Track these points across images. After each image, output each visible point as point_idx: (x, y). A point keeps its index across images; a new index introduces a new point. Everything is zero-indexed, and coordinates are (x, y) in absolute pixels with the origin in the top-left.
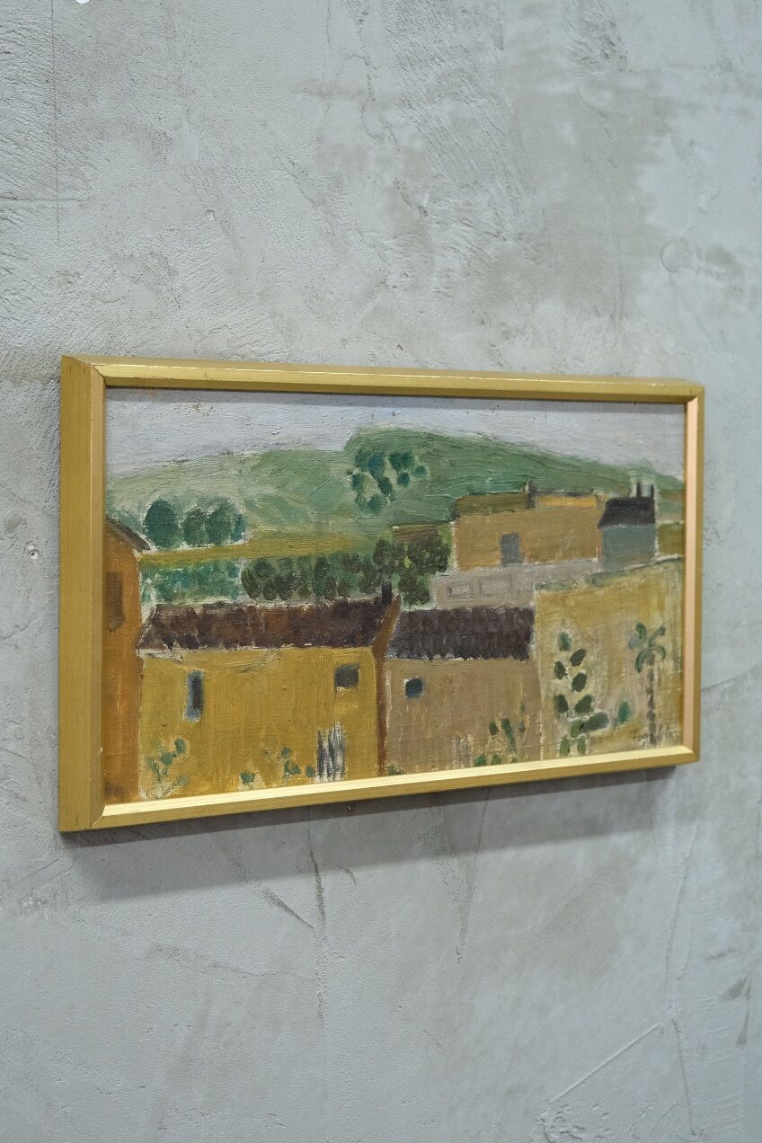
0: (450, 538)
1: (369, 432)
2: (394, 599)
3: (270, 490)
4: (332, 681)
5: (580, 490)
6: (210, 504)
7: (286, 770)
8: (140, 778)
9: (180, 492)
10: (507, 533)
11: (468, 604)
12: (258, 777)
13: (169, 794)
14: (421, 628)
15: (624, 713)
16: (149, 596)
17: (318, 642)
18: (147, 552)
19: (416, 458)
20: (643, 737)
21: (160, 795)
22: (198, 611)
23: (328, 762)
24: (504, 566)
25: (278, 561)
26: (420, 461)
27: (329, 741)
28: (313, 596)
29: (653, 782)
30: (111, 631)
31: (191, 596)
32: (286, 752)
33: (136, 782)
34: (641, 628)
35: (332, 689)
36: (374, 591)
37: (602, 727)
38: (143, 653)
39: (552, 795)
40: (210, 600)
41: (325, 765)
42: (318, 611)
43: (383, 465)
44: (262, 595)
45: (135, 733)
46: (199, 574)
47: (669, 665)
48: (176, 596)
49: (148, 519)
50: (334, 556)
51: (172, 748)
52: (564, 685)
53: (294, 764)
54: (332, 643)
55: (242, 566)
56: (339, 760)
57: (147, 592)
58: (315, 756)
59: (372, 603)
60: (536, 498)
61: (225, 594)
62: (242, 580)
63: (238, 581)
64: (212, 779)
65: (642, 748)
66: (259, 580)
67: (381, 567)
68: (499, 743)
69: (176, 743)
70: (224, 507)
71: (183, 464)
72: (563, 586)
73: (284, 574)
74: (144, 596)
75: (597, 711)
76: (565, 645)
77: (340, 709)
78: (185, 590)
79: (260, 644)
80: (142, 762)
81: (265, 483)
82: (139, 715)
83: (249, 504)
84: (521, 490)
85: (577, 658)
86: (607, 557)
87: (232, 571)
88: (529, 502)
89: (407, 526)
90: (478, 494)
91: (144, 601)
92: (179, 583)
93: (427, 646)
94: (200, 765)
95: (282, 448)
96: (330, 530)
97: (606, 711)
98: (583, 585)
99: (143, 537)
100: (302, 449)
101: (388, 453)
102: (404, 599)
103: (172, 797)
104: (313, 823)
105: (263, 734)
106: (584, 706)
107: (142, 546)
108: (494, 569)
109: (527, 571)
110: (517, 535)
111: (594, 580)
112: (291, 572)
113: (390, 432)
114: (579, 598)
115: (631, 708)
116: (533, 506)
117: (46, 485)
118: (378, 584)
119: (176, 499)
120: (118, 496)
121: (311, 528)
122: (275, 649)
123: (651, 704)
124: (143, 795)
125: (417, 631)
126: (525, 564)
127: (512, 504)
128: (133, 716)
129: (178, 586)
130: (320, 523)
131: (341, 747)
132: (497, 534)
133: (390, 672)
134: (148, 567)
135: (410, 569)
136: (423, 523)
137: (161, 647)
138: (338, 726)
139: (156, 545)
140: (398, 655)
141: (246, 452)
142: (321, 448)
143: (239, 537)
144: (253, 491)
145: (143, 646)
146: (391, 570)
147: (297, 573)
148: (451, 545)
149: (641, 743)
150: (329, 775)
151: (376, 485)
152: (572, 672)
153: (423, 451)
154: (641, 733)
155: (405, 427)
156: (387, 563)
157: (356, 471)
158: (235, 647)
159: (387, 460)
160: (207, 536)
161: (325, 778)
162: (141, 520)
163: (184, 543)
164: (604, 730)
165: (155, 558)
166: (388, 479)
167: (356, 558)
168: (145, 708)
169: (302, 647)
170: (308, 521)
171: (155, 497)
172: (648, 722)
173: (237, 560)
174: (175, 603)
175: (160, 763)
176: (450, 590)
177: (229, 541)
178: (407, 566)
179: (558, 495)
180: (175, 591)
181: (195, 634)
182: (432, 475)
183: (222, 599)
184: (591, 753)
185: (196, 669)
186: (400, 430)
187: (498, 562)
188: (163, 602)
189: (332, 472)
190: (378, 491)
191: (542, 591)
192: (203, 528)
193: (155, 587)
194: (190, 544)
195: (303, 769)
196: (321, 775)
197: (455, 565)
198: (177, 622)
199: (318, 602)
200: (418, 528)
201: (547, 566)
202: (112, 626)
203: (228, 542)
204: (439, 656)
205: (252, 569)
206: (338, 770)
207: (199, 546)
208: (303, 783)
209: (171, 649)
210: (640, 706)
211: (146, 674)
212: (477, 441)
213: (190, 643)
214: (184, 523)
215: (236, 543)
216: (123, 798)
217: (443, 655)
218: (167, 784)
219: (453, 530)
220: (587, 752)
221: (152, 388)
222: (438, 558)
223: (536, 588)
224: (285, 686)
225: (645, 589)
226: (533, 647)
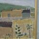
11: (3, 21)
15: (26, 34)
34: (28, 25)
47: (33, 29)
76: (17, 26)
85: (19, 28)
86: (23, 17)
88: (12, 10)
97: (23, 34)
98: (19, 20)
108: (7, 17)
109: (11, 18)
111: (21, 19)
127: (9, 10)
164: (23, 36)
179: (16, 9)
191: (13, 20)
210: (28, 34)
220: (20, 38)
225: (29, 20)
226: (12, 26)
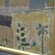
15: (34, 44)
24: (6, 7)
52: (19, 34)
75: (27, 42)
85: (22, 29)
106: (24, 40)
123: (42, 44)
132: (4, 0)
152: (21, 32)
154: (39, 50)
172: (41, 48)
223: (13, 12)
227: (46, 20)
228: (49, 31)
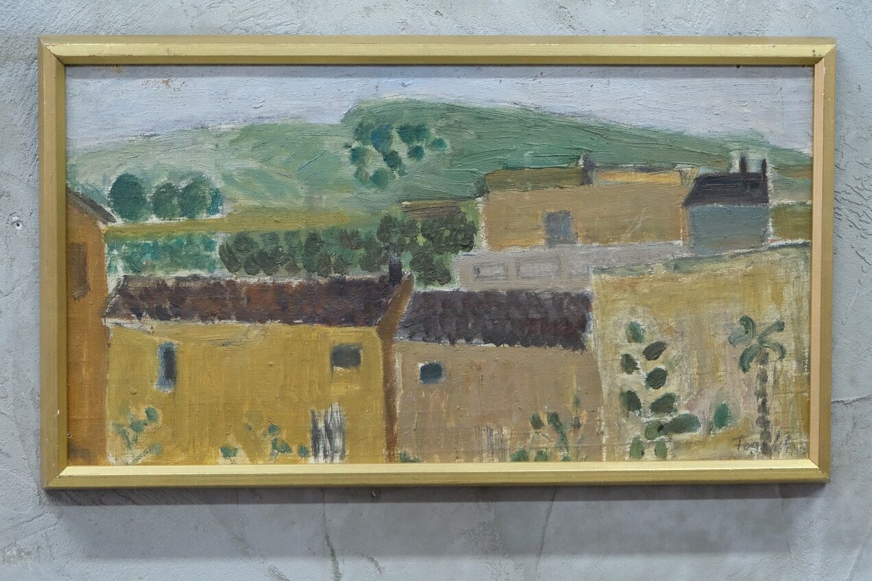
0: (476, 214)
1: (373, 104)
2: (405, 278)
3: (252, 164)
4: (327, 360)
5: (657, 165)
6: (182, 178)
7: (274, 447)
8: (109, 443)
9: (148, 166)
10: (553, 211)
11: (502, 286)
12: (241, 453)
13: (140, 461)
14: (440, 310)
15: (722, 416)
16: (116, 267)
17: (310, 319)
18: (113, 224)
19: (433, 131)
20: (752, 446)
21: (130, 461)
22: (170, 283)
23: (324, 443)
24: (550, 247)
25: (261, 236)
26: (437, 133)
27: (326, 422)
28: (303, 272)
29: (792, 500)
30: (75, 299)
31: (161, 268)
32: (272, 429)
33: (105, 446)
34: (747, 322)
35: (328, 369)
36: (379, 269)
37: (689, 431)
38: (109, 322)
39: (645, 502)
40: (183, 273)
41: (321, 446)
42: (310, 288)
43: (390, 138)
44: (242, 269)
45: (102, 398)
46: (171, 247)
47: (791, 366)
48: (145, 268)
49: (112, 193)
50: (330, 232)
51: (143, 416)
52: (635, 381)
53: (283, 441)
54: (327, 321)
55: (219, 240)
56: (338, 442)
57: (114, 264)
58: (309, 436)
59: (377, 281)
60: (593, 174)
61: (201, 268)
62: (220, 254)
63: (215, 255)
64: (187, 450)
65: (751, 457)
66: (239, 255)
67: (387, 244)
68: (546, 439)
69: (147, 412)
70: (198, 181)
71: (151, 139)
72: (631, 270)
73: (268, 250)
74: (110, 267)
75: (683, 412)
76: (635, 334)
77: (338, 390)
78: (155, 262)
79: (241, 318)
80: (110, 428)
81: (245, 157)
82: (106, 382)
83: (228, 178)
84: (572, 165)
85: (654, 352)
86: (696, 238)
87: (209, 245)
88: (584, 177)
89: (420, 202)
90: (513, 169)
91: (109, 271)
92: (148, 256)
93: (448, 329)
94: (173, 435)
95: (266, 122)
96: (323, 205)
97: (695, 413)
98: (660, 270)
99: (108, 209)
100: (290, 122)
101: (395, 126)
102: (418, 279)
103: (144, 464)
104: (328, 506)
105: (246, 409)
106: (663, 405)
107: (107, 218)
108: (537, 250)
109: (579, 254)
110: (568, 214)
111: (677, 266)
112: (277, 248)
113: (399, 103)
114: (655, 285)
115: (733, 412)
116: (589, 182)
117: (30, 159)
118: (384, 261)
119: (144, 173)
120: (81, 170)
121: (300, 203)
122: (258, 324)
123: (763, 408)
124: (111, 459)
125: (435, 313)
126: (579, 245)
127: (560, 179)
128: (100, 384)
129: (147, 259)
130: (312, 198)
131: (340, 429)
132: (540, 212)
133: (401, 355)
134: (115, 239)
135: (425, 247)
136: (440, 198)
137: (129, 317)
138: (336, 407)
139: (122, 217)
140: (411, 337)
141: (223, 126)
142: (313, 121)
143: (217, 211)
144: (233, 165)
145: (109, 315)
146: (401, 247)
147: (285, 248)
148: (478, 223)
149: (748, 453)
150: (325, 456)
151: (381, 158)
152: (645, 367)
153: (440, 123)
154: (749, 440)
155: (418, 98)
156: (395, 240)
157: (355, 145)
158: (213, 321)
159: (394, 133)
160: (179, 210)
161: (321, 459)
162: (106, 193)
163: (154, 216)
164: (694, 434)
165: (121, 230)
166: (397, 153)
167: (355, 234)
168: (113, 375)
169: (291, 323)
170: (298, 197)
171: (121, 171)
172: (759, 429)
173: (214, 233)
174: (143, 274)
175: (129, 430)
176: (478, 271)
177: (205, 215)
178: (421, 244)
179: (625, 170)
180: (144, 263)
181: (167, 305)
182: (453, 148)
183: (197, 272)
184: (674, 458)
185: (168, 340)
186: (411, 101)
187: (542, 242)
188: (130, 273)
189: (327, 146)
190: (384, 166)
191: (603, 276)
192: (175, 201)
193: (123, 259)
194: (160, 217)
195: (294, 448)
196: (316, 455)
197: (484, 244)
198: (146, 294)
199: (309, 278)
200: (435, 204)
201: (610, 249)
202: (76, 294)
203: (203, 216)
204: (463, 341)
205: (231, 243)
206: (336, 452)
207: (170, 220)
208: (295, 462)
209: (140, 319)
210: (746, 409)
211: (113, 342)
212: (512, 112)
213: (161, 315)
214: (153, 196)
215: (213, 217)
216: (90, 460)
217: (469, 340)
218: (138, 452)
219: (481, 207)
220: (669, 457)
221: (117, 65)
222: (460, 237)
223: (594, 272)
224: (271, 363)
225: (752, 278)
226: (590, 337)
227: (777, 299)
228: (790, 346)
